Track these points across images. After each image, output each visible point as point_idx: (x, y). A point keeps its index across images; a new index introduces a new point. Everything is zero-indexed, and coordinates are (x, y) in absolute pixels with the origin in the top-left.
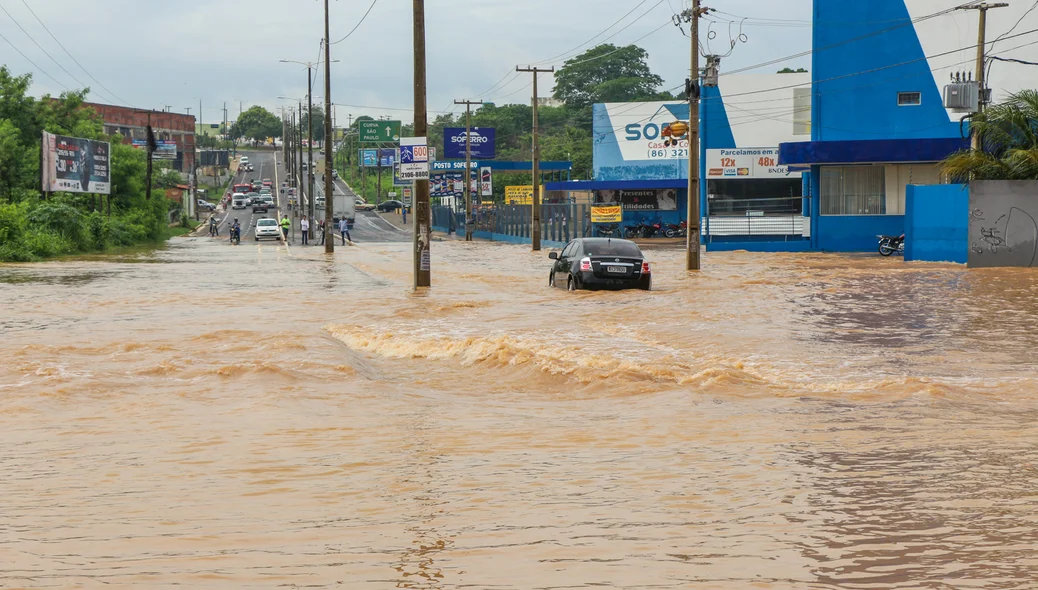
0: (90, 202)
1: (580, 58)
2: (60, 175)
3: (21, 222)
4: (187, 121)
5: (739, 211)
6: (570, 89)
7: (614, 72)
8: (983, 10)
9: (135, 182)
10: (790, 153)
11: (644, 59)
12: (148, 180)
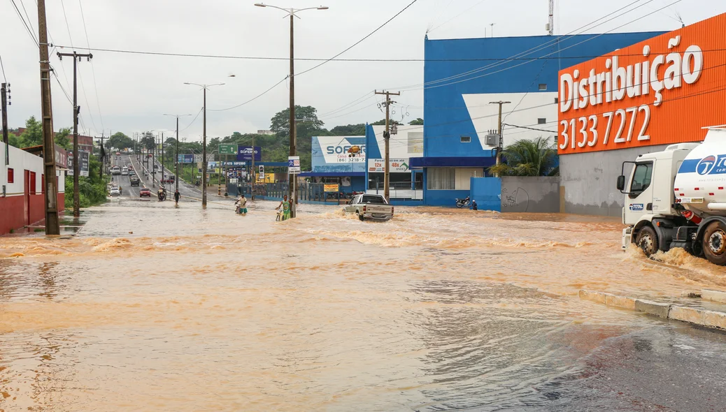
1: (283, 111)
4: (89, 140)
6: (278, 127)
8: (501, 104)
10: (414, 162)
11: (315, 113)
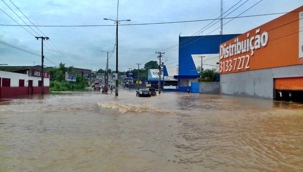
0: (73, 82)
2: (68, 78)
3: (60, 85)
4: (90, 71)
5: (169, 85)
6: (146, 67)
7: (153, 65)
8: (202, 57)
9: (80, 79)
10: (175, 77)
12: (82, 79)
